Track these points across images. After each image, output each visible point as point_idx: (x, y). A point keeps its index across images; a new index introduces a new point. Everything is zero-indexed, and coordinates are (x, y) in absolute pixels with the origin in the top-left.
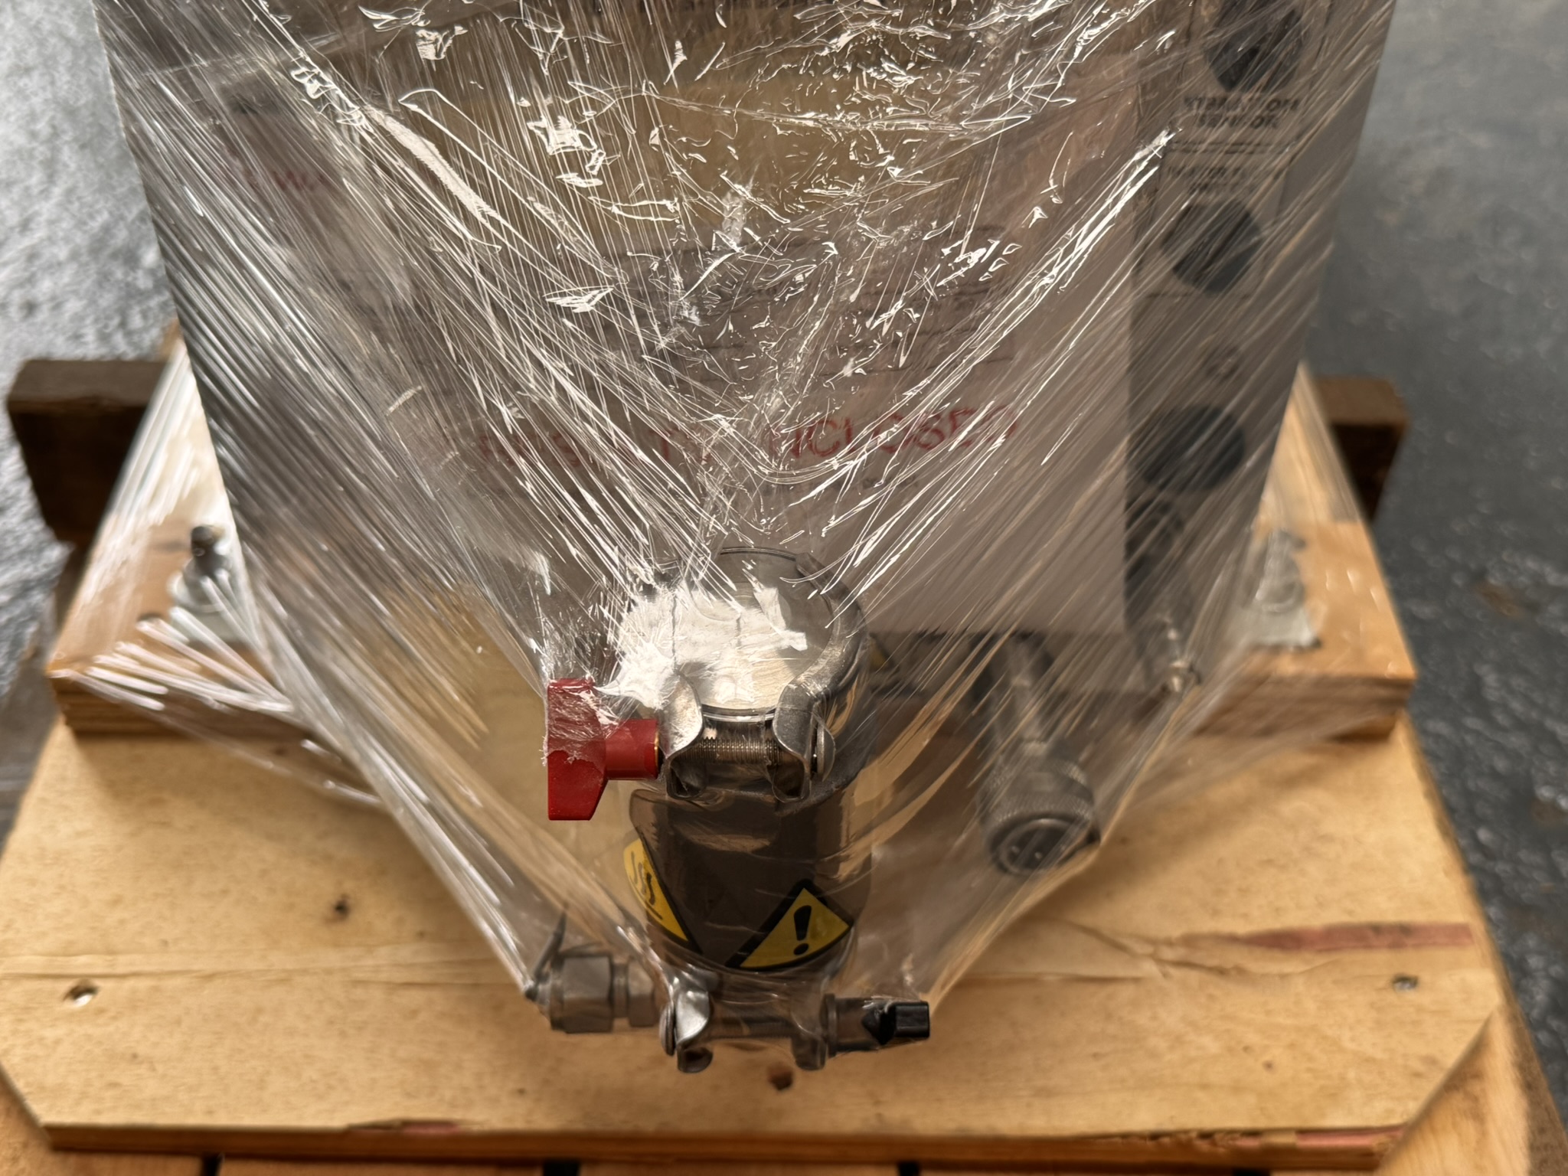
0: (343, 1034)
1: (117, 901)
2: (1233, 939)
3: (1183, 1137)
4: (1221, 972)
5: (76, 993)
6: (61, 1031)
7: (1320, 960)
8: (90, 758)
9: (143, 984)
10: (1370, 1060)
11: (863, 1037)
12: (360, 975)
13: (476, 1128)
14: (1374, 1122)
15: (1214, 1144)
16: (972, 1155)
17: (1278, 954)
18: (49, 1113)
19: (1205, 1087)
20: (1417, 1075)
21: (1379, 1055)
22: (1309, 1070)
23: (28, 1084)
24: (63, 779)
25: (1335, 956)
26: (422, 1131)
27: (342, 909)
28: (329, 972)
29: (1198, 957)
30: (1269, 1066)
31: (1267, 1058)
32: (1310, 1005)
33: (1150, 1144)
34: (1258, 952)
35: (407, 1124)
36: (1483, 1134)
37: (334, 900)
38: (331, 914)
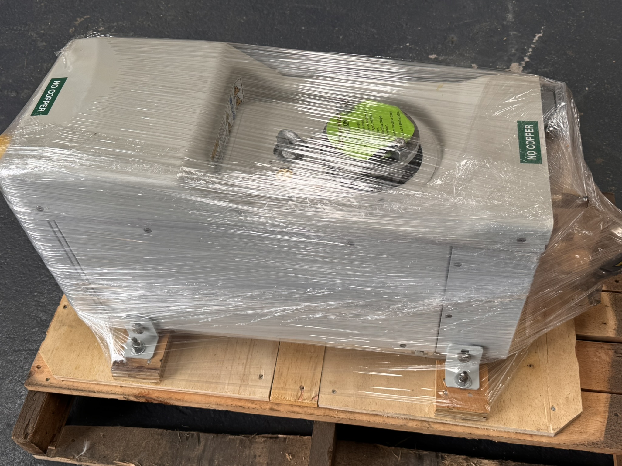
1: (531, 406)
5: (554, 409)
6: (562, 411)
18: (580, 409)
37: (528, 367)
38: (532, 367)
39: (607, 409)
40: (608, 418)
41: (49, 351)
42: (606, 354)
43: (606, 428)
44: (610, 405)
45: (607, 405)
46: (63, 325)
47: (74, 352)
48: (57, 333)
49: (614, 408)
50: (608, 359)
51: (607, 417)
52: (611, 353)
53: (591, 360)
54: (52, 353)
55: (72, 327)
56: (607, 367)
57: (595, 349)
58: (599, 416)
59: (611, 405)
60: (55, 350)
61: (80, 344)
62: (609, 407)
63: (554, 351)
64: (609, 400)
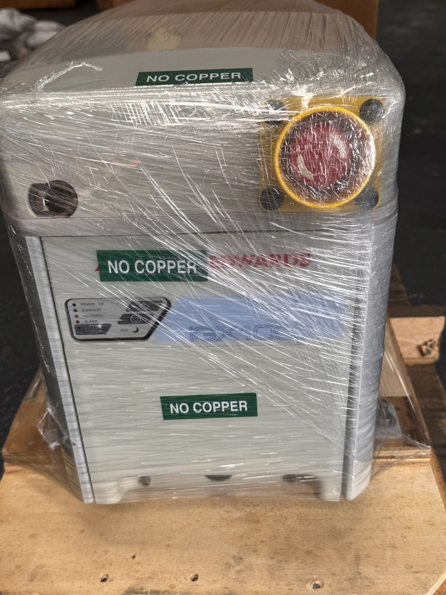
41: (418, 579)
46: (359, 573)
47: (405, 537)
48: (379, 579)
54: (420, 572)
55: (357, 557)
60: (413, 570)
61: (387, 532)
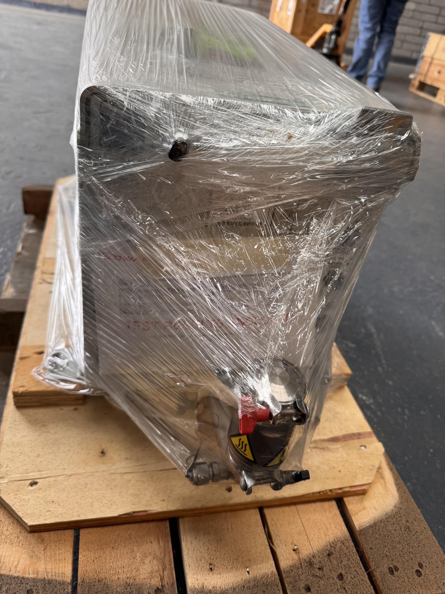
0: (111, 489)
1: (38, 456)
2: (324, 440)
3: (326, 492)
4: (323, 449)
5: (32, 484)
6: (30, 496)
7: (344, 443)
8: (22, 413)
9: (52, 479)
10: (361, 467)
11: (292, 480)
12: (112, 471)
13: (153, 512)
14: (366, 483)
15: (332, 493)
16: (277, 503)
17: (334, 443)
18: (30, 522)
19: (327, 478)
20: (371, 470)
21: (362, 466)
22: (349, 471)
23: (23, 514)
24: (15, 421)
25: (347, 442)
26: (138, 514)
27: (103, 453)
28: (104, 471)
29: (318, 446)
30: (340, 471)
31: (339, 469)
32: (345, 455)
33: (318, 494)
34: (331, 443)
35: (134, 512)
36: (385, 482)
37: (100, 450)
38: (100, 454)
39: (40, 576)
40: (23, 578)
42: (152, 572)
43: (5, 575)
44: (48, 580)
45: (50, 575)
49: (44, 589)
50: (142, 577)
51: (27, 576)
52: (156, 582)
53: (136, 549)
56: (125, 576)
57: (158, 554)
58: (28, 562)
59: (50, 582)
62: (44, 580)
63: (132, 482)
64: (59, 579)
